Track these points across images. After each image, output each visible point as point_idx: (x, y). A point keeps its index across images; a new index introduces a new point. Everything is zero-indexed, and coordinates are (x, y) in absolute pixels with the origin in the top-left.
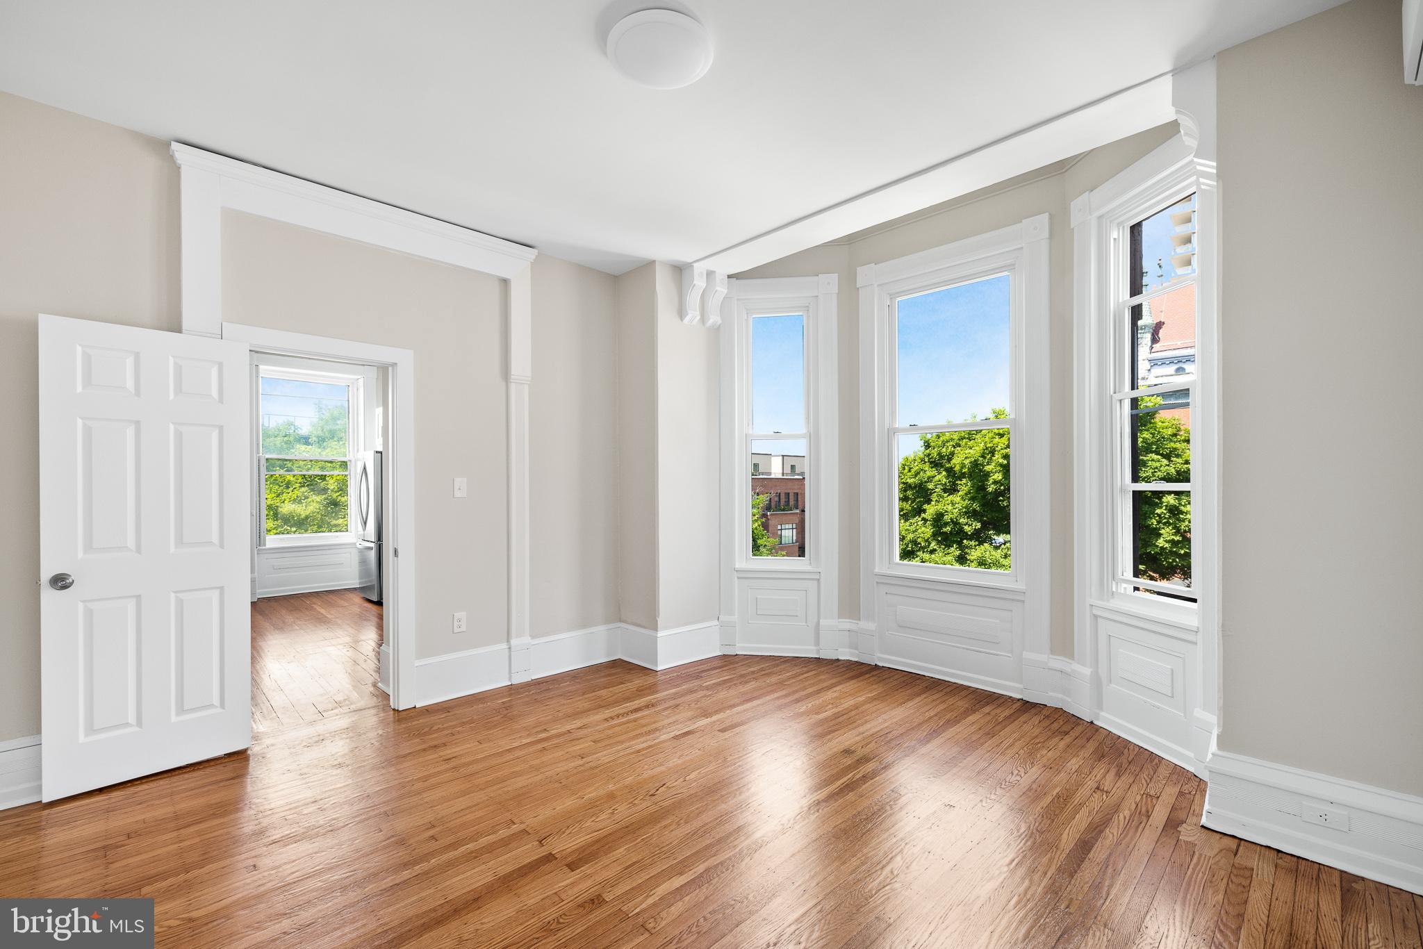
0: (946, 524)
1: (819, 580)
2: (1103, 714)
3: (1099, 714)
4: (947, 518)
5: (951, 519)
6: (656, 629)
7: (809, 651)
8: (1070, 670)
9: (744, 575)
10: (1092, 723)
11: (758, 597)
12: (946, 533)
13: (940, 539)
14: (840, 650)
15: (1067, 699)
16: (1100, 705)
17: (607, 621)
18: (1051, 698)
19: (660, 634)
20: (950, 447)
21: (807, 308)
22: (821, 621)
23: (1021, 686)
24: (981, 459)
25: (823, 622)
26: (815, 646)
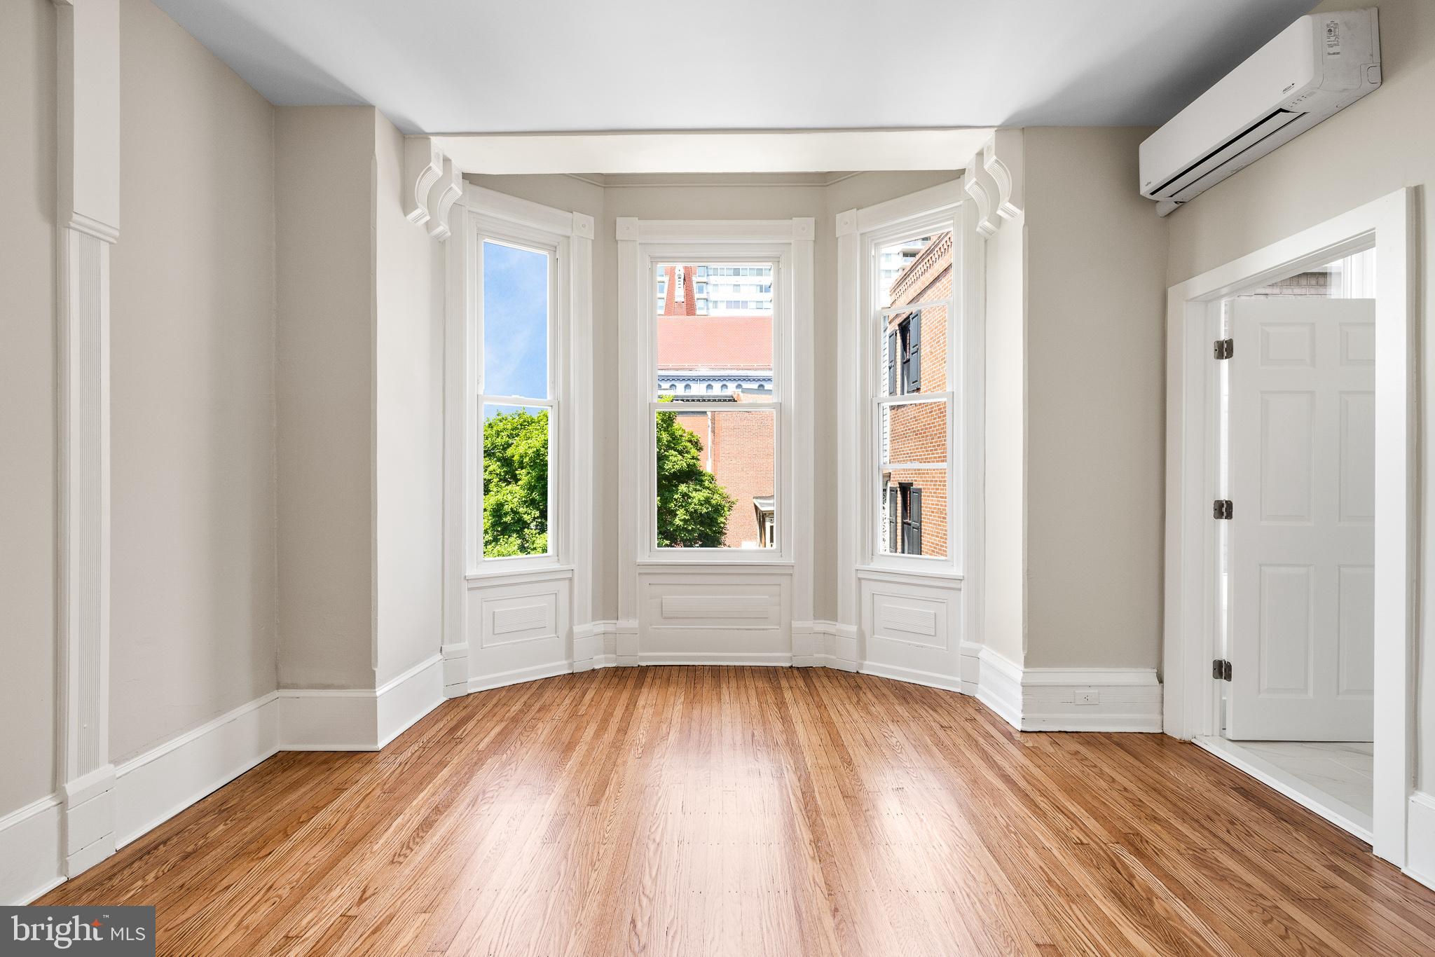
0: (506, 514)
1: (571, 579)
2: (866, 662)
3: (862, 664)
4: (507, 508)
5: (511, 509)
6: (371, 685)
7: (560, 667)
8: (834, 631)
9: (479, 585)
10: (857, 672)
11: (496, 611)
12: (506, 523)
13: (499, 529)
14: (595, 658)
15: (832, 657)
16: (862, 654)
17: (258, 692)
18: (815, 659)
19: (380, 691)
20: (504, 437)
21: (554, 249)
22: (574, 627)
23: (789, 655)
24: (542, 449)
25: (576, 629)
26: (566, 659)
